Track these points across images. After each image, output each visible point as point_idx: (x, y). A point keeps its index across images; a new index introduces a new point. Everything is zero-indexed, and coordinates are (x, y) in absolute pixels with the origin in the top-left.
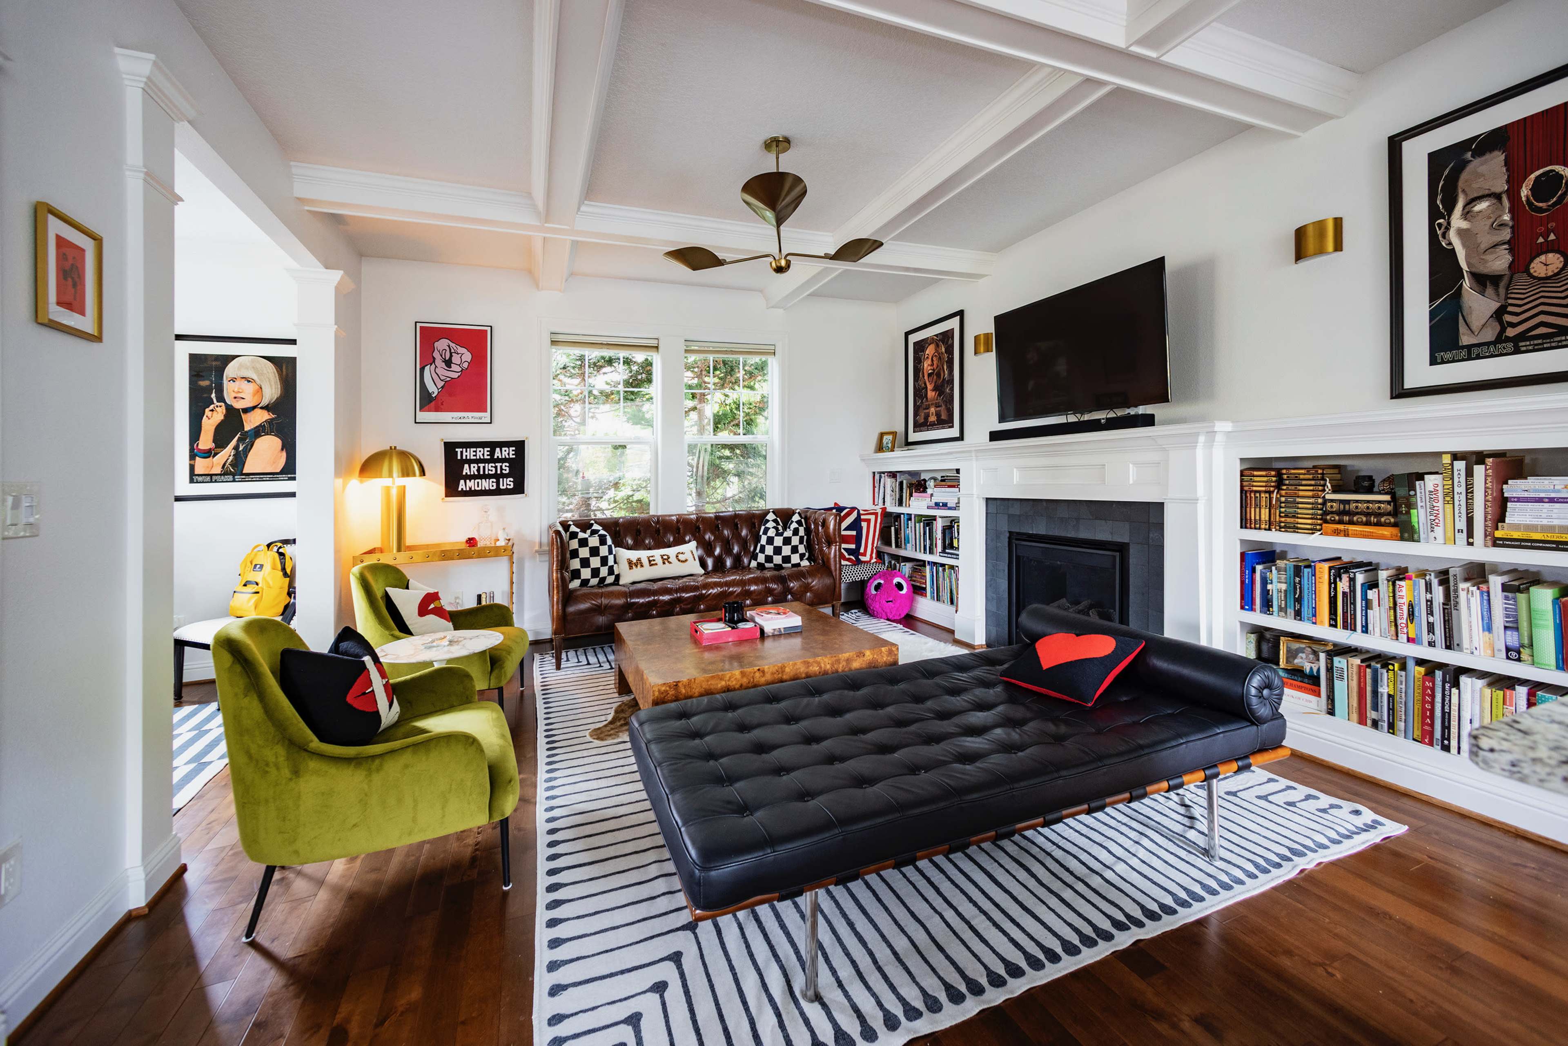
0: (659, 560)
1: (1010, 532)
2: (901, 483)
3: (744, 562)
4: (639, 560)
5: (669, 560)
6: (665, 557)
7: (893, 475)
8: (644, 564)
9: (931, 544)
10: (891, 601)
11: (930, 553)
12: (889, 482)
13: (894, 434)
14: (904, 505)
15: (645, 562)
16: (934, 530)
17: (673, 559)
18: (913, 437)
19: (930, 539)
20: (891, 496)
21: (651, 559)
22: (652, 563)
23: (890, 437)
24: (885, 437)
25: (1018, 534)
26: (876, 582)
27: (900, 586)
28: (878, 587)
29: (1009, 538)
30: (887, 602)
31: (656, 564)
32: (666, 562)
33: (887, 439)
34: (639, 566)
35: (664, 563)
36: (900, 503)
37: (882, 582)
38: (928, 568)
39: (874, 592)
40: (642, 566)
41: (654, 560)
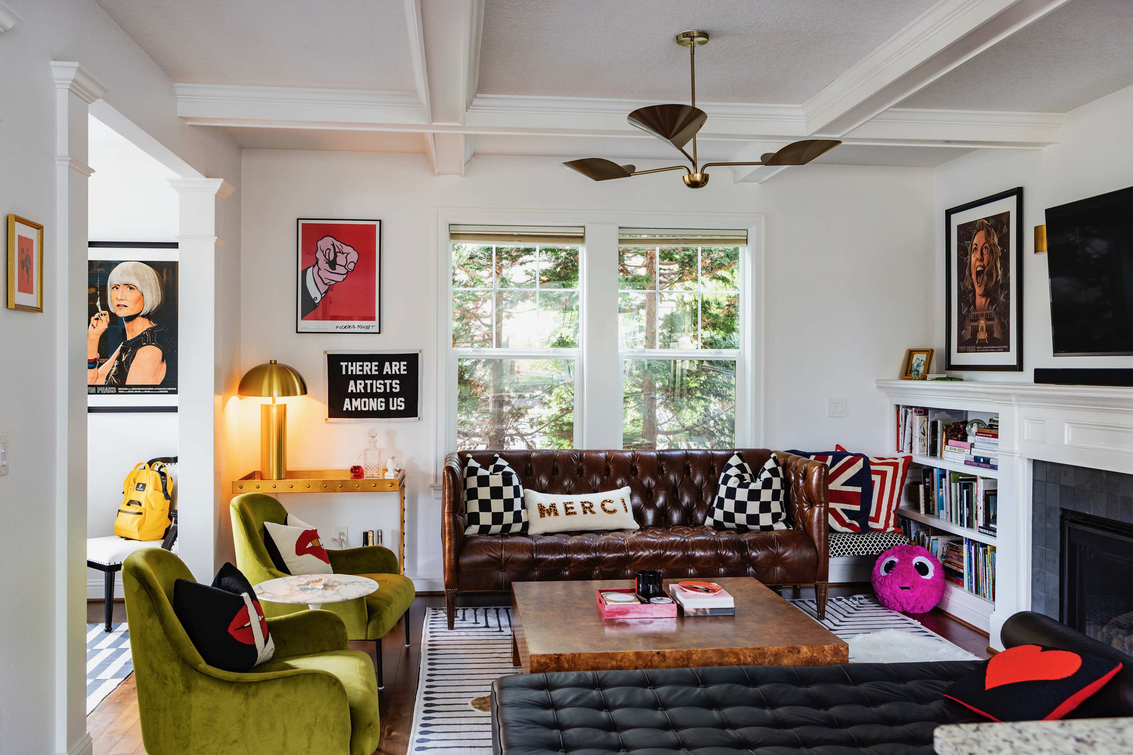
0: (578, 508)
1: (1063, 510)
2: (934, 424)
3: (697, 518)
4: (553, 506)
5: (593, 509)
6: (587, 505)
7: (924, 411)
8: (559, 512)
9: (970, 514)
10: (908, 588)
11: (968, 526)
12: (917, 420)
13: (930, 353)
14: (939, 454)
15: (560, 509)
16: (974, 495)
17: (597, 508)
18: (958, 358)
19: (968, 506)
20: (921, 440)
21: (568, 506)
22: (570, 511)
23: (923, 357)
24: (916, 356)
25: (1073, 513)
26: (888, 560)
27: (922, 569)
28: (890, 567)
29: (1062, 517)
30: (902, 588)
31: (575, 513)
32: (588, 512)
33: (919, 359)
34: (552, 514)
35: (585, 512)
36: (933, 452)
37: (896, 560)
38: (965, 547)
39: (883, 573)
40: (556, 514)
41: (572, 508)
